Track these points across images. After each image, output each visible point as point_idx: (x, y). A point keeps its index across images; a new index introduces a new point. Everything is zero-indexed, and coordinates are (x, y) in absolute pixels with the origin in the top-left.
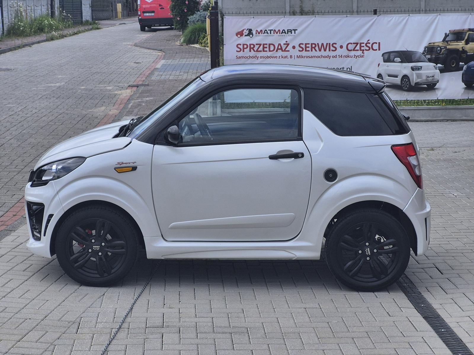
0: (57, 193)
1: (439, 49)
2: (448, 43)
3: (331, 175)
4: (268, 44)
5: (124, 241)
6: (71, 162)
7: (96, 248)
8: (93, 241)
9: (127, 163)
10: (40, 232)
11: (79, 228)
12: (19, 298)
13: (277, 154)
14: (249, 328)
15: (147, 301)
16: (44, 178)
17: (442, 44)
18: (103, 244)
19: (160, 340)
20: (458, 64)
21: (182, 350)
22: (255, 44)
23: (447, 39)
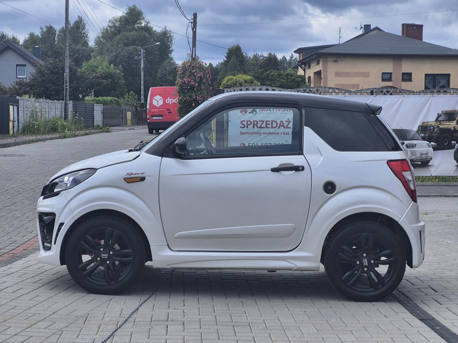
0: (69, 202)
1: (432, 128)
2: (440, 123)
3: (330, 188)
4: (271, 121)
5: (132, 250)
6: (82, 173)
7: (105, 256)
8: (102, 249)
9: (136, 174)
10: (50, 243)
11: (88, 236)
12: (29, 300)
13: (278, 166)
14: (251, 323)
15: (153, 305)
16: (56, 190)
17: (435, 123)
18: (111, 253)
19: (165, 329)
20: (450, 143)
21: (186, 336)
22: (258, 121)
23: (439, 119)
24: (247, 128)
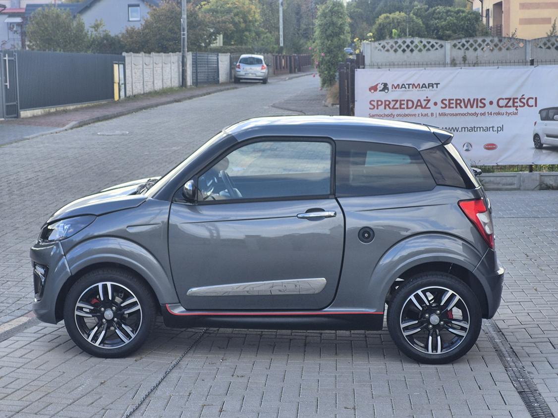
4: (406, 101)
22: (391, 101)
24: (377, 108)
